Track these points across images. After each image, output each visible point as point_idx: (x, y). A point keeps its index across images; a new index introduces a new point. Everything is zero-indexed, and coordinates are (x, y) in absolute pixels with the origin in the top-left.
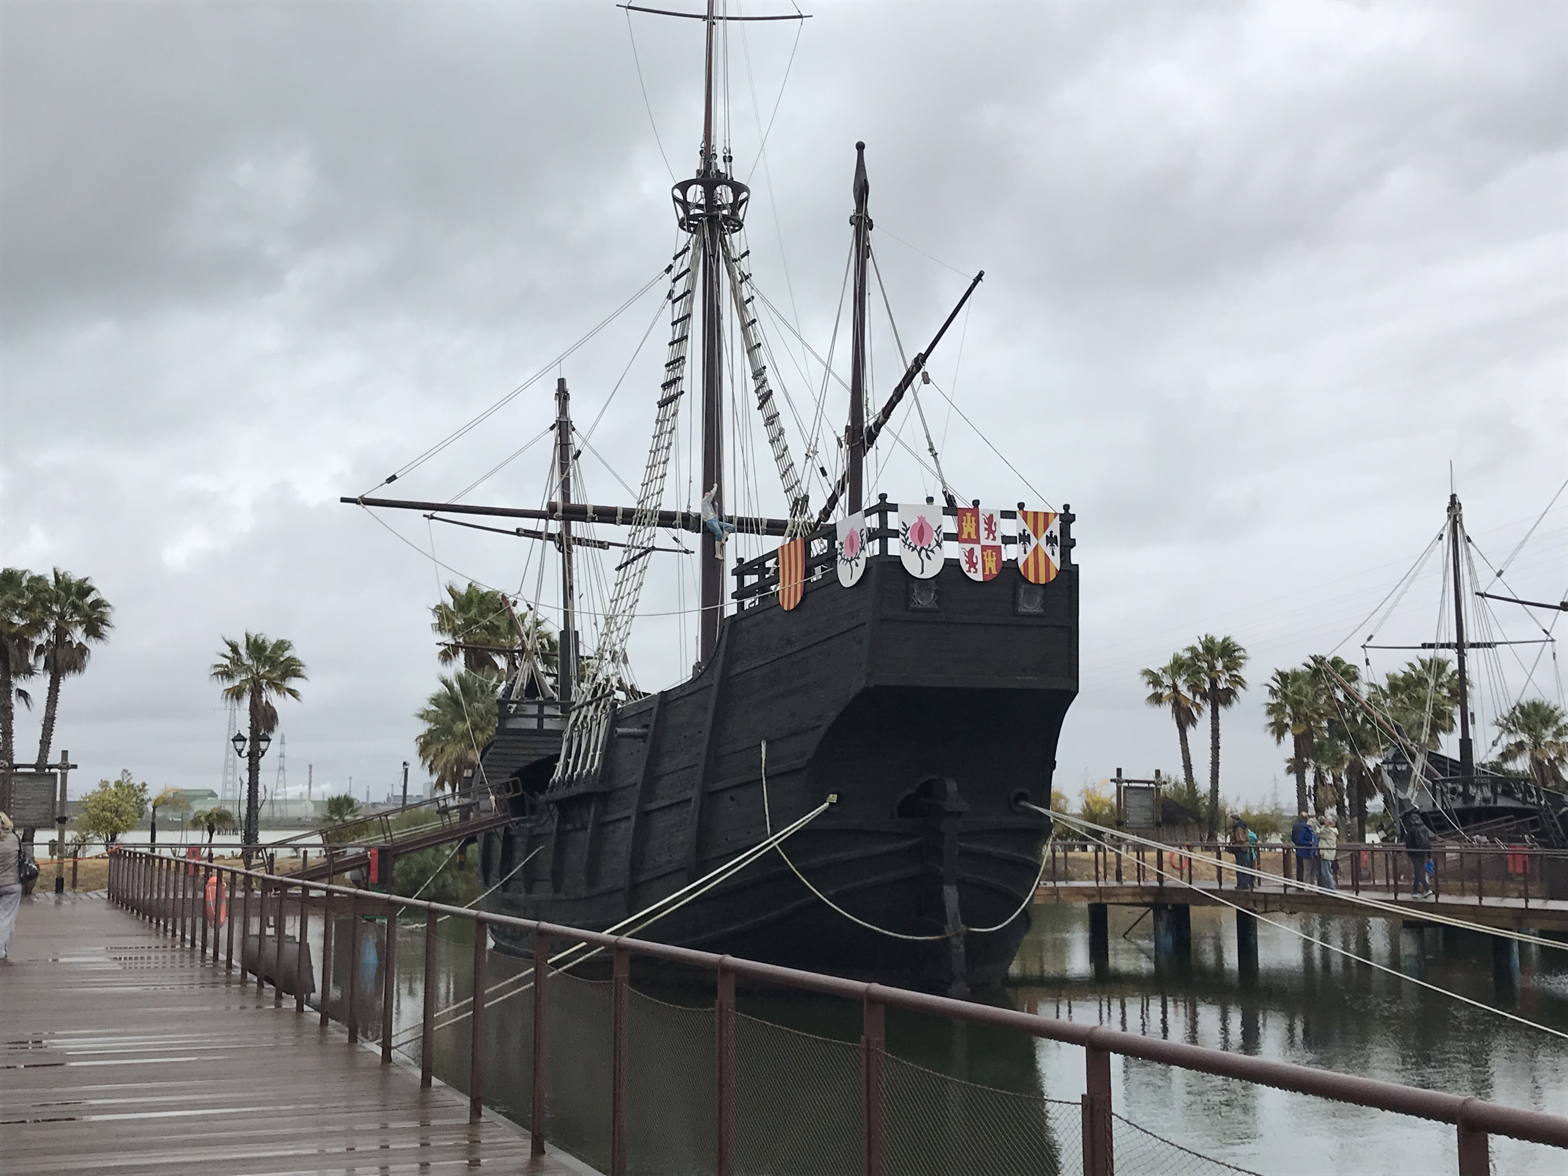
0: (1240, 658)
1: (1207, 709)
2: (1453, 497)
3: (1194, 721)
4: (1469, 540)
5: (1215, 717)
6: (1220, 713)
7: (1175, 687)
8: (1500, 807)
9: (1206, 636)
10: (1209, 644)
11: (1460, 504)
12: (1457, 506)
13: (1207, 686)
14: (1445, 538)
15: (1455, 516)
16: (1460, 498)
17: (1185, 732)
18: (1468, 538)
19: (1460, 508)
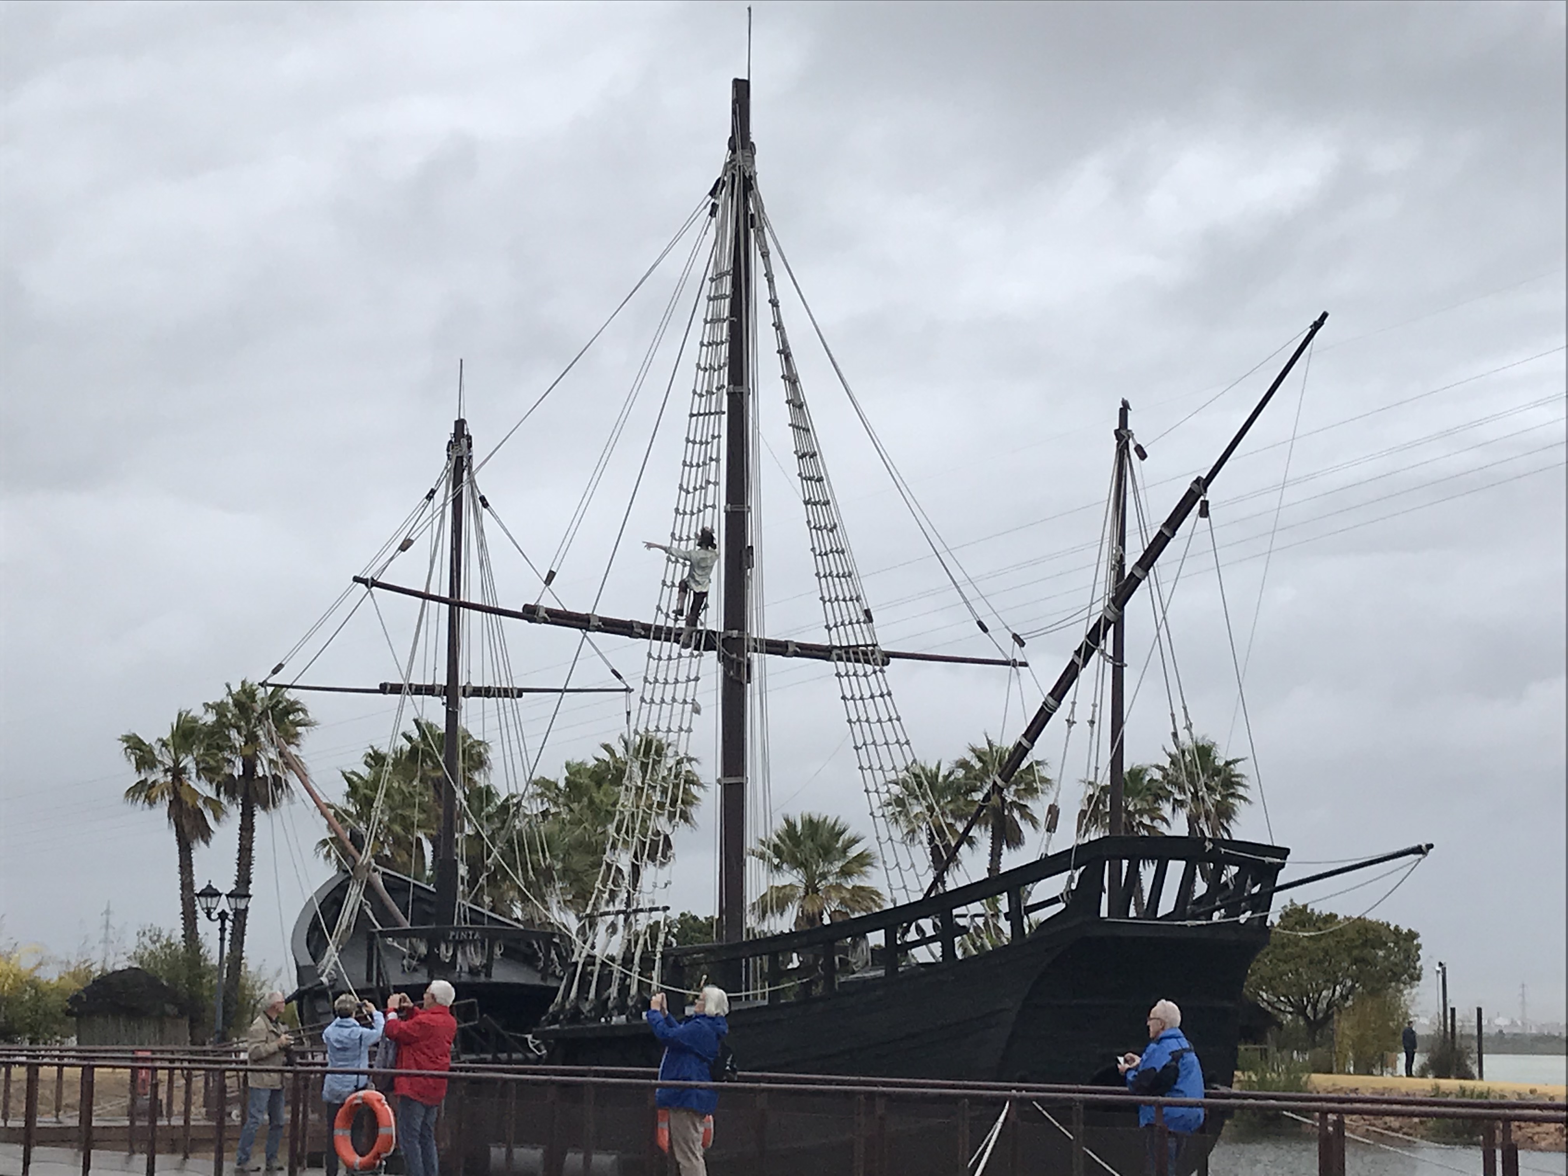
0: (299, 724)
1: (235, 812)
2: (460, 424)
3: (205, 834)
4: (486, 505)
5: (247, 829)
6: (256, 820)
7: (177, 772)
8: (497, 984)
9: (243, 683)
10: (243, 698)
11: (469, 438)
12: (464, 442)
13: (238, 771)
14: (439, 497)
15: (460, 459)
16: (471, 428)
17: (189, 850)
18: (483, 499)
19: (470, 445)
